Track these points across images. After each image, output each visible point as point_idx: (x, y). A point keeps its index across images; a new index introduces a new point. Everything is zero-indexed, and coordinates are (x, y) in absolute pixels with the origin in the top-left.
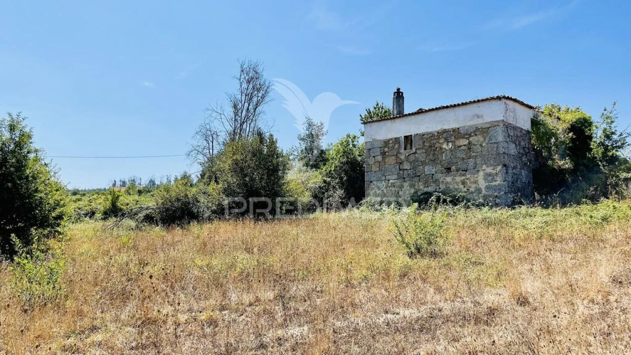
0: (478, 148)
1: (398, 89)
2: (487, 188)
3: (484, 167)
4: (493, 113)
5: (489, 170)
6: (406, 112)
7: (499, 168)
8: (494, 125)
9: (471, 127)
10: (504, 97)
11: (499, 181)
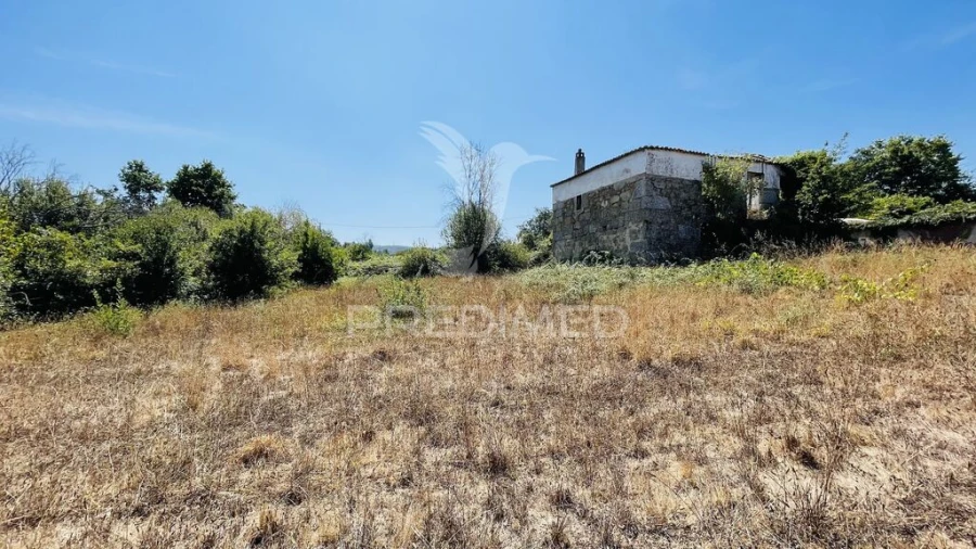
0: (625, 205)
1: (580, 152)
2: (632, 245)
3: (630, 224)
4: (638, 166)
5: (634, 227)
6: (586, 169)
7: (641, 225)
8: (639, 178)
9: (621, 182)
10: (646, 148)
11: (641, 239)
